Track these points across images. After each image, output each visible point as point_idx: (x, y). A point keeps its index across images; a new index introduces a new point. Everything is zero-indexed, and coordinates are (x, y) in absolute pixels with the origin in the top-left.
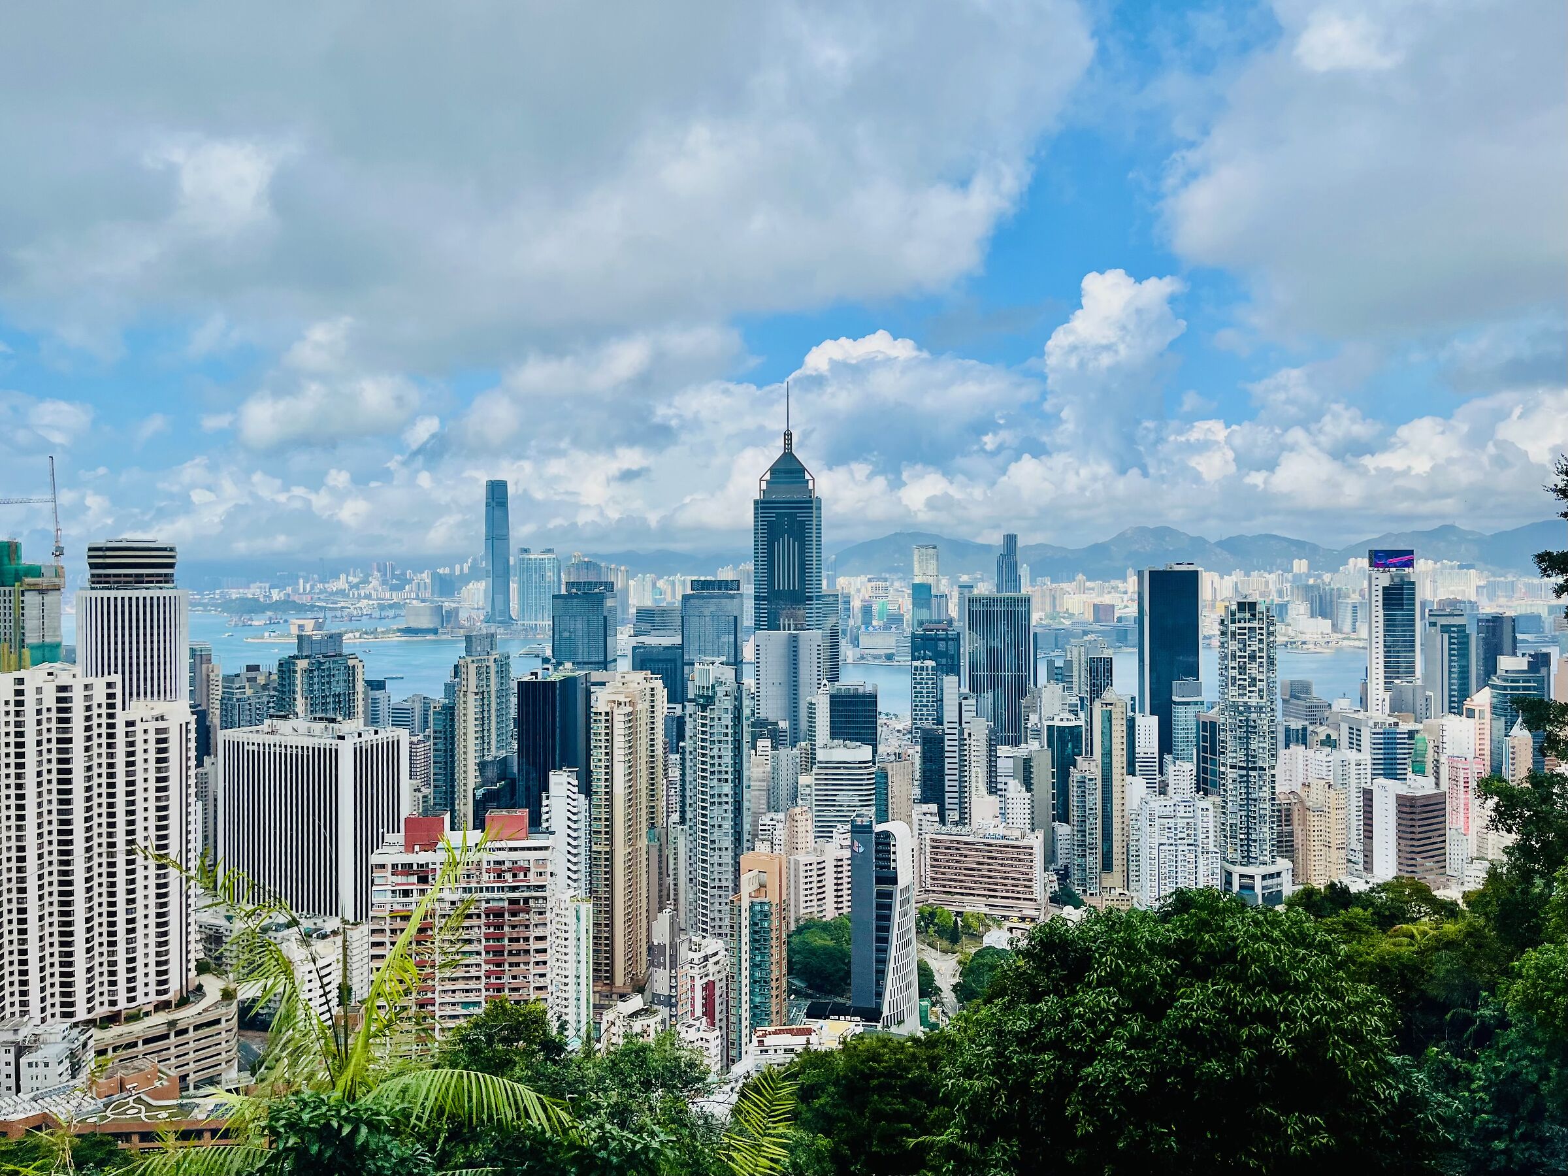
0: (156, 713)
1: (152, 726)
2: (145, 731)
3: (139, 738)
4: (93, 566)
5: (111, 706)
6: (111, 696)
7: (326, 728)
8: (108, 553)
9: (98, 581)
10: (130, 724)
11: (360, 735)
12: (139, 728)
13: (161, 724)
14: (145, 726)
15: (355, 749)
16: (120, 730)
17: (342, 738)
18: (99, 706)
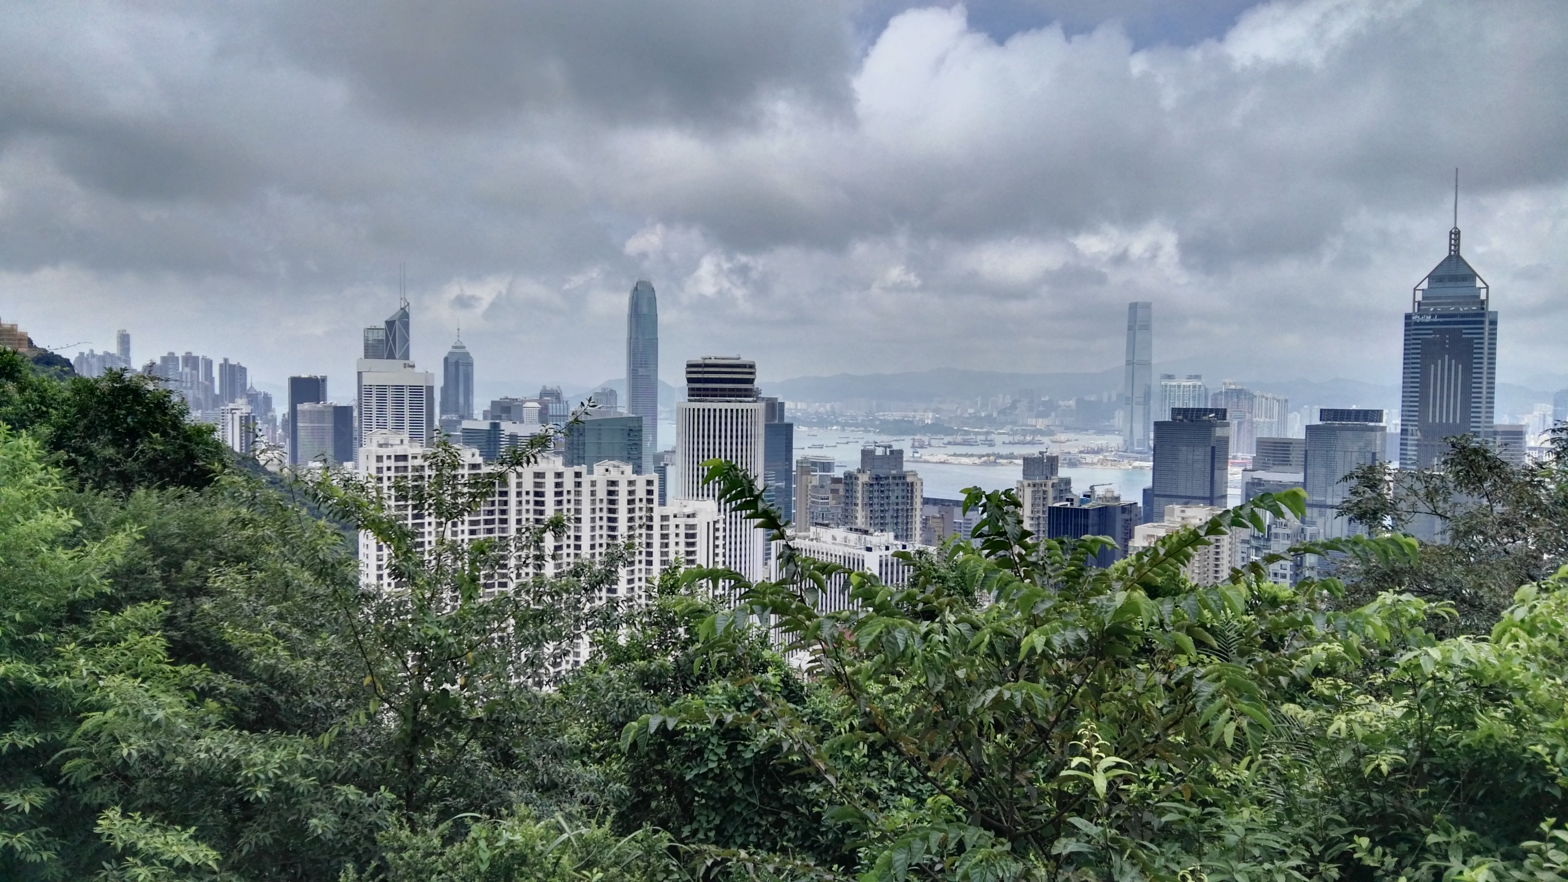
0: (688, 511)
1: (682, 521)
2: (677, 526)
3: (672, 531)
4: (690, 380)
5: (650, 501)
6: (650, 492)
7: (860, 539)
8: (706, 369)
9: (695, 393)
10: (664, 518)
11: (887, 548)
12: (672, 522)
13: (691, 521)
14: (678, 521)
15: (881, 562)
16: (656, 523)
17: (869, 549)
18: (641, 500)
